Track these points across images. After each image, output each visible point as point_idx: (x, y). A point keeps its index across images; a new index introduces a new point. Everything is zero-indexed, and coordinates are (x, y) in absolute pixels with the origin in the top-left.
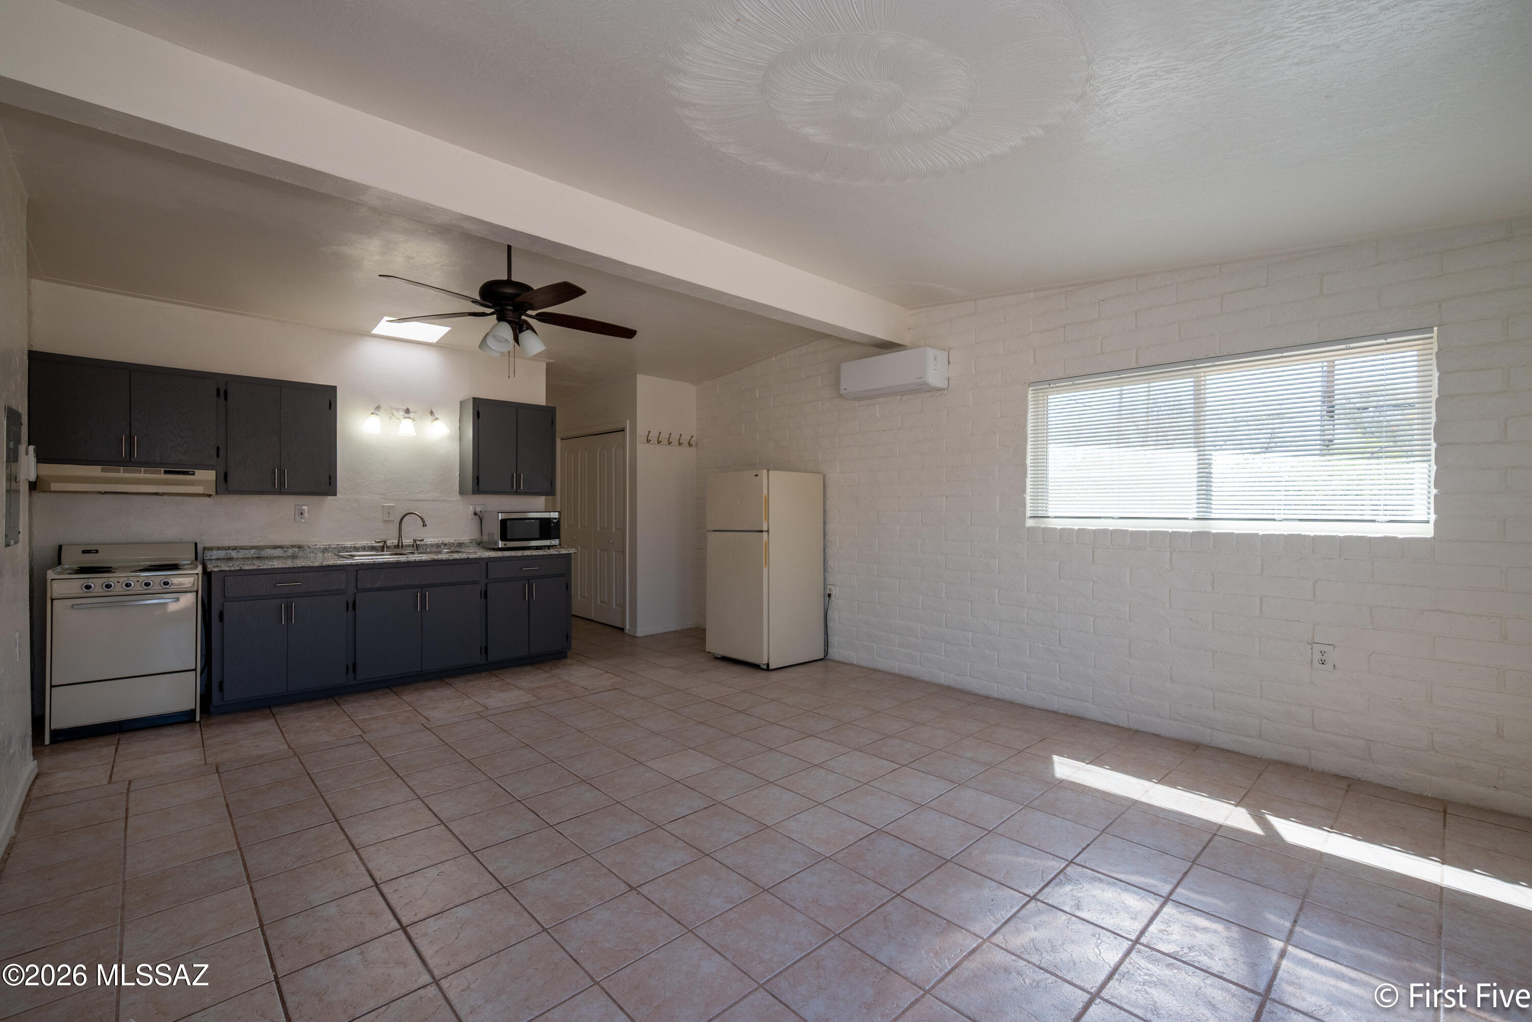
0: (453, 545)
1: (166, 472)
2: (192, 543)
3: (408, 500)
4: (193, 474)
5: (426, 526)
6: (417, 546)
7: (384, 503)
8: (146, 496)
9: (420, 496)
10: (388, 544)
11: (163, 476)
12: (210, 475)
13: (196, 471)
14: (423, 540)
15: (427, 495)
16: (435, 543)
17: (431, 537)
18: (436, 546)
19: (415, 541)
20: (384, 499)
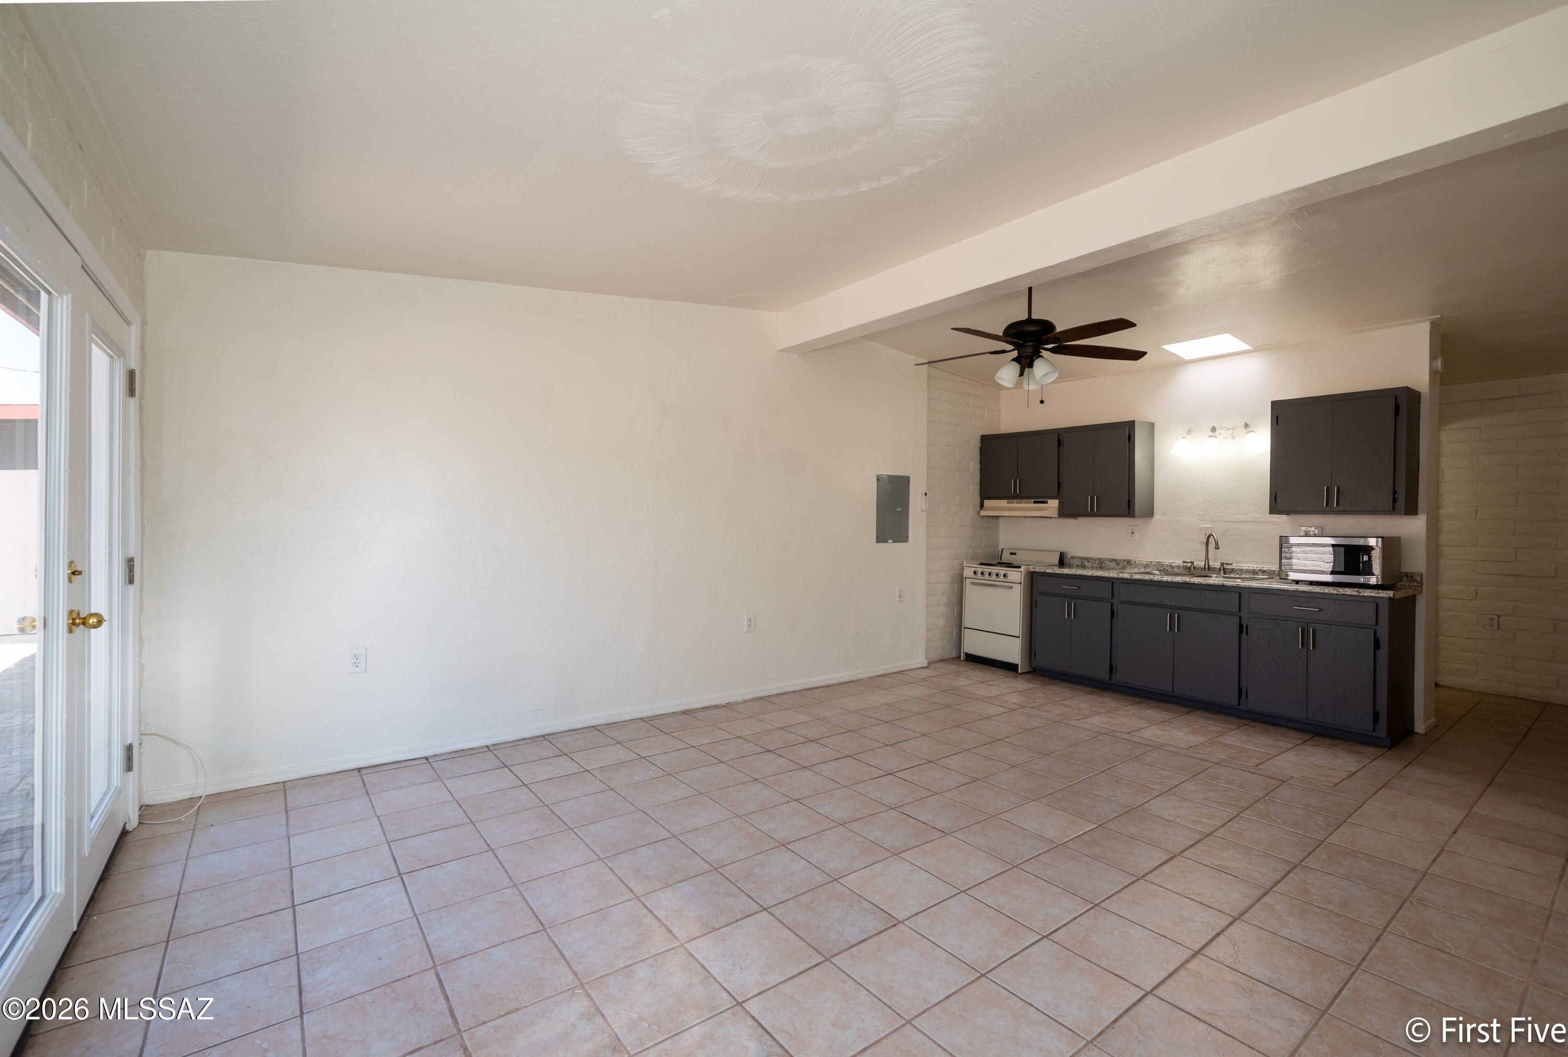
0: (1274, 573)
1: (1035, 502)
2: (1058, 552)
3: (1226, 521)
4: (1047, 503)
5: (1218, 548)
6: (1224, 570)
7: (1201, 524)
8: (1030, 519)
9: (1240, 517)
10: (1195, 565)
11: (1033, 505)
12: (1054, 504)
13: (1049, 501)
14: (1232, 564)
15: (1247, 516)
16: (1252, 568)
17: (1251, 561)
18: (1252, 572)
19: (1222, 564)
20: (1202, 520)
